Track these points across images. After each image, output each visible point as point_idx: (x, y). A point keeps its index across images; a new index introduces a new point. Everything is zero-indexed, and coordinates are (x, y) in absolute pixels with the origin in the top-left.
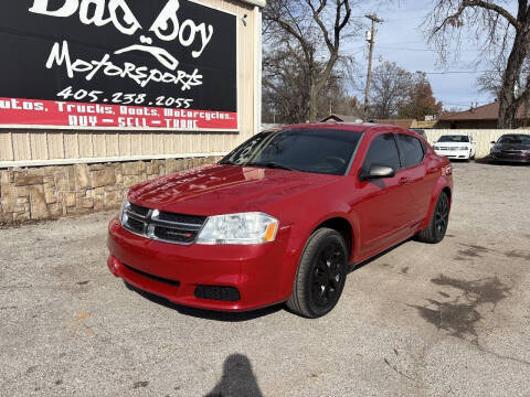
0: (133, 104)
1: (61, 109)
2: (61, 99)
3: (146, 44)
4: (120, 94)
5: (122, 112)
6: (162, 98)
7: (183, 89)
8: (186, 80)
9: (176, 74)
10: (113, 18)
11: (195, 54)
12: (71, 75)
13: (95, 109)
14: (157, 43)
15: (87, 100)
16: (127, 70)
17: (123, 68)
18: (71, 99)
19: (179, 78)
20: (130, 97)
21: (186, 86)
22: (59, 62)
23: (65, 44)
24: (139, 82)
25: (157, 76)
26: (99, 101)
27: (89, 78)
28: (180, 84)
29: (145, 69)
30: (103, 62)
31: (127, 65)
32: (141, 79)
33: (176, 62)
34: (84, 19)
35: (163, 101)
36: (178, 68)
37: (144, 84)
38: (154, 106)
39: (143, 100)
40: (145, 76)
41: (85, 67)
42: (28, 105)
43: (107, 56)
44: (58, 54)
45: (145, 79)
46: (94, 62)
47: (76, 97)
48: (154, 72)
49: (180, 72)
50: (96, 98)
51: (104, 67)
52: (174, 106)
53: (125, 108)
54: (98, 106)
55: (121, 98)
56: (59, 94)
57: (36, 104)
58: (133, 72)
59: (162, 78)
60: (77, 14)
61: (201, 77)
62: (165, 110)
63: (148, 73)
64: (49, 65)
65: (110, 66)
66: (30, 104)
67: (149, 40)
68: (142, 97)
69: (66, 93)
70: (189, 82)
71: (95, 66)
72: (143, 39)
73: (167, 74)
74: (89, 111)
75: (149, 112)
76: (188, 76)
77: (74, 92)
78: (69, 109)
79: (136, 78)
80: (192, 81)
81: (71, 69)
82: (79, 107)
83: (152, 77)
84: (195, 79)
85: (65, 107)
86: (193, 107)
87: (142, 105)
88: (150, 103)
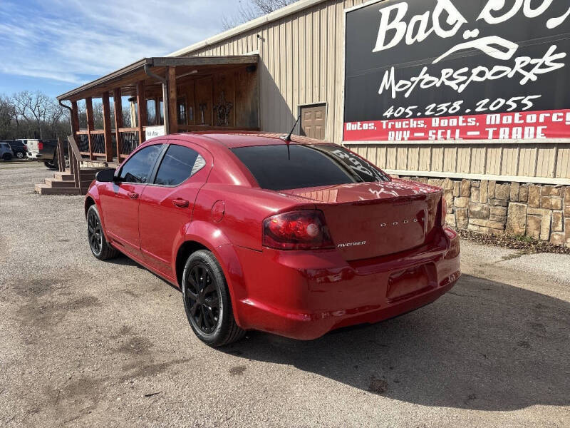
0: (447, 115)
1: (384, 127)
2: (385, 118)
3: (471, 39)
4: (434, 105)
5: (433, 125)
6: (486, 101)
7: (523, 82)
8: (529, 68)
9: (511, 63)
10: (436, 27)
11: (552, 23)
12: (394, 96)
13: (409, 124)
14: (486, 30)
15: (403, 117)
16: (444, 78)
17: (439, 76)
18: (392, 118)
19: (518, 67)
20: (443, 107)
21: (530, 76)
22: (387, 88)
23: (393, 69)
24: (455, 87)
25: (481, 74)
26: (414, 117)
27: (407, 95)
28: (519, 76)
29: (465, 70)
30: (421, 77)
31: (444, 72)
32: (459, 84)
33: (513, 47)
34: (409, 41)
35: (487, 105)
36: (517, 54)
37: (462, 87)
38: (473, 113)
39: (458, 108)
40: (465, 78)
41: (406, 85)
42: (365, 126)
43: (425, 69)
44: (388, 81)
45: (464, 82)
46: (413, 79)
47: (396, 115)
48: (476, 71)
49: (518, 60)
50: (411, 113)
51: (421, 80)
52: (503, 110)
53: (438, 119)
54: (412, 120)
55: (434, 110)
56: (384, 115)
57: (370, 125)
58: (451, 79)
59: (489, 76)
60: (404, 39)
61: (563, 55)
62: (488, 116)
63: (469, 74)
64: (380, 92)
65: (428, 78)
66: (367, 125)
67: (476, 32)
68: (457, 105)
69: (388, 114)
70: (536, 70)
71: (413, 83)
72: (467, 34)
73: (497, 68)
74: (404, 126)
75: (465, 121)
76: (534, 61)
77: (394, 111)
78: (390, 127)
79: (453, 84)
80: (543, 66)
81: (395, 89)
82: (397, 123)
83: (474, 78)
84: (551, 60)
85: (387, 125)
86: (537, 107)
87: (457, 115)
88: (468, 111)
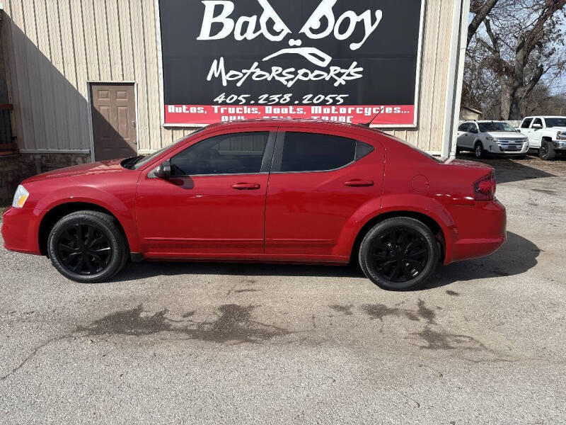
0: (278, 104)
1: (216, 111)
2: (217, 103)
3: (295, 47)
4: (266, 96)
5: (267, 112)
6: (310, 96)
7: (336, 84)
8: (340, 75)
9: (327, 70)
10: (264, 30)
11: (354, 46)
12: (225, 84)
13: (243, 110)
14: (307, 42)
15: (237, 103)
16: (274, 74)
17: (270, 72)
18: (224, 103)
19: (332, 74)
20: (275, 97)
21: (340, 81)
22: (217, 75)
23: (222, 60)
24: (285, 83)
25: (305, 75)
26: (247, 104)
27: (239, 84)
28: (333, 80)
29: (292, 70)
30: (252, 69)
31: (274, 69)
32: (288, 80)
33: (328, 59)
34: (238, 37)
35: (311, 99)
36: (331, 64)
37: (290, 84)
38: (301, 104)
39: (288, 100)
40: (293, 76)
41: (237, 75)
42: (193, 110)
43: (256, 64)
44: (217, 68)
45: (292, 79)
46: (244, 71)
47: (228, 101)
48: (301, 72)
49: (332, 68)
50: (244, 101)
51: (253, 73)
52: (323, 103)
53: (271, 107)
54: (245, 107)
55: (267, 99)
56: (215, 100)
57: (199, 109)
58: (280, 75)
59: (311, 77)
60: (232, 33)
61: (361, 69)
62: (313, 107)
63: (295, 74)
64: (209, 78)
65: (259, 72)
66: (195, 108)
67: (299, 42)
68: (287, 97)
69: (220, 99)
70: (344, 77)
71: (244, 74)
73: (317, 72)
74: (238, 112)
75: (295, 110)
76: (343, 71)
77: (226, 97)
78: (222, 111)
79: (282, 80)
80: (349, 75)
81: (225, 79)
82: (230, 109)
83: (300, 77)
84: (354, 72)
85: (219, 110)
86: (347, 103)
87: (287, 105)
88: (296, 102)
